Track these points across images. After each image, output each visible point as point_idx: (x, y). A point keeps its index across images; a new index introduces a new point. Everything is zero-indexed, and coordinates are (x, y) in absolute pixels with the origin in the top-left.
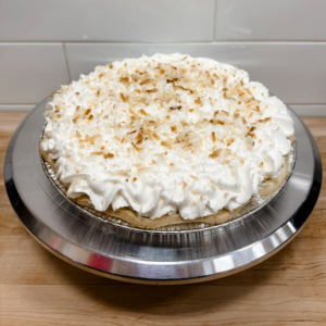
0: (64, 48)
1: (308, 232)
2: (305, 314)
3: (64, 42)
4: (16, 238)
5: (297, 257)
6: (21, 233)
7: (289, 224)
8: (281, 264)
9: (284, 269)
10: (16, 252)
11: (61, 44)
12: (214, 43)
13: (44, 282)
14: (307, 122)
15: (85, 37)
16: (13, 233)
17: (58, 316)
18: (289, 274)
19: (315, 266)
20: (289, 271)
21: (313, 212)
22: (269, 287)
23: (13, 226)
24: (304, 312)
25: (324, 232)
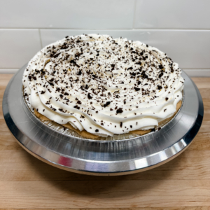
1: (195, 147)
2: (196, 197)
4: (9, 152)
5: (189, 162)
6: (12, 149)
8: (179, 166)
9: (181, 169)
10: (10, 161)
12: (134, 30)
13: (28, 180)
14: (194, 80)
16: (7, 149)
18: (185, 172)
21: (198, 134)
22: (172, 181)
23: (7, 144)
24: (195, 196)
25: (205, 146)
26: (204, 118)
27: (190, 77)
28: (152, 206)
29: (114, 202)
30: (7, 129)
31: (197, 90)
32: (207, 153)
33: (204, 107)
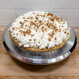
0: (15, 11)
1: (73, 54)
3: (15, 9)
4: (4, 55)
5: (70, 59)
6: (5, 54)
7: (69, 52)
8: (66, 61)
9: (67, 62)
10: (4, 58)
11: (14, 10)
14: (73, 28)
15: (20, 8)
16: (3, 54)
17: (15, 73)
19: (74, 61)
20: (68, 62)
22: (64, 66)
23: (3, 52)
24: (72, 72)
25: (76, 53)
26: (77, 43)
27: (72, 27)
28: (56, 75)
29: (42, 74)
30: (4, 47)
31: (74, 32)
32: (77, 56)
33: (77, 39)
